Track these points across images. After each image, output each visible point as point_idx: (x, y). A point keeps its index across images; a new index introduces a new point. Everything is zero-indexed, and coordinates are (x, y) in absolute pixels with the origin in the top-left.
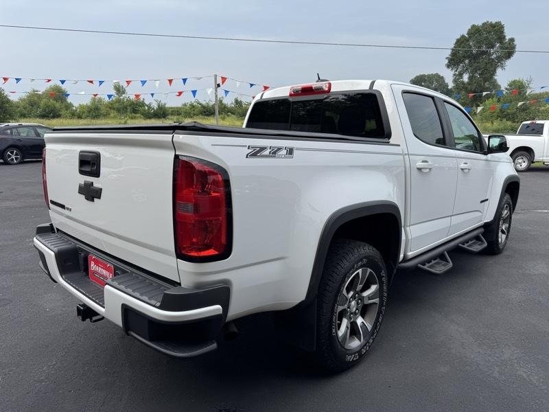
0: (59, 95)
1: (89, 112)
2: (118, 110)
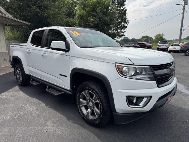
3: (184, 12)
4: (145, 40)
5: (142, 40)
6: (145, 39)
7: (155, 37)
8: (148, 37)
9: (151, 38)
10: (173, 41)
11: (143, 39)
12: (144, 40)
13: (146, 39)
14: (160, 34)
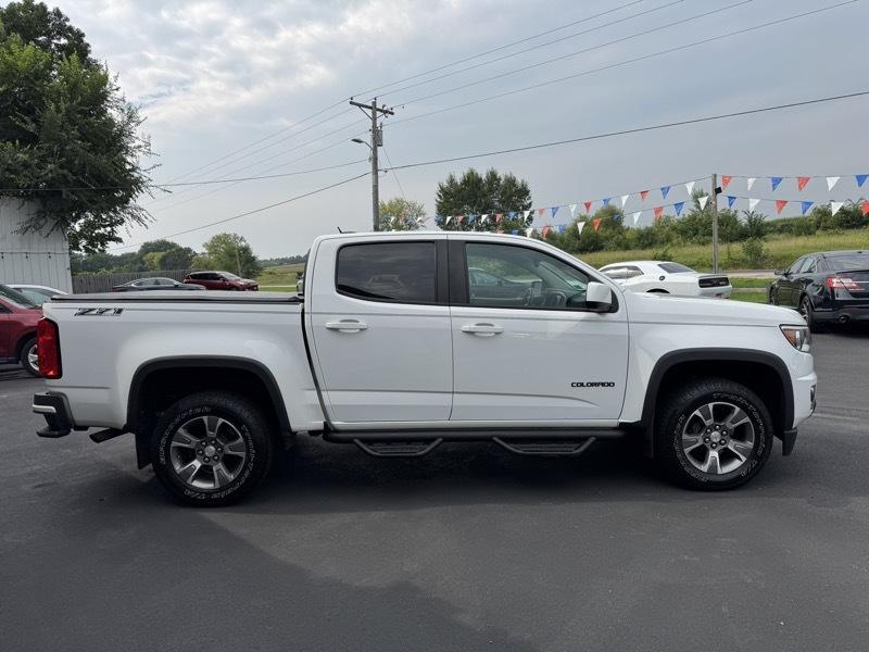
0: (612, 219)
1: (639, 239)
2: (683, 232)
3: (376, 171)
4: (163, 261)
5: (144, 258)
6: (159, 255)
7: (205, 245)
8: (173, 245)
9: (189, 250)
10: (270, 266)
11: (151, 254)
12: (155, 261)
13: (163, 253)
14: (228, 236)
